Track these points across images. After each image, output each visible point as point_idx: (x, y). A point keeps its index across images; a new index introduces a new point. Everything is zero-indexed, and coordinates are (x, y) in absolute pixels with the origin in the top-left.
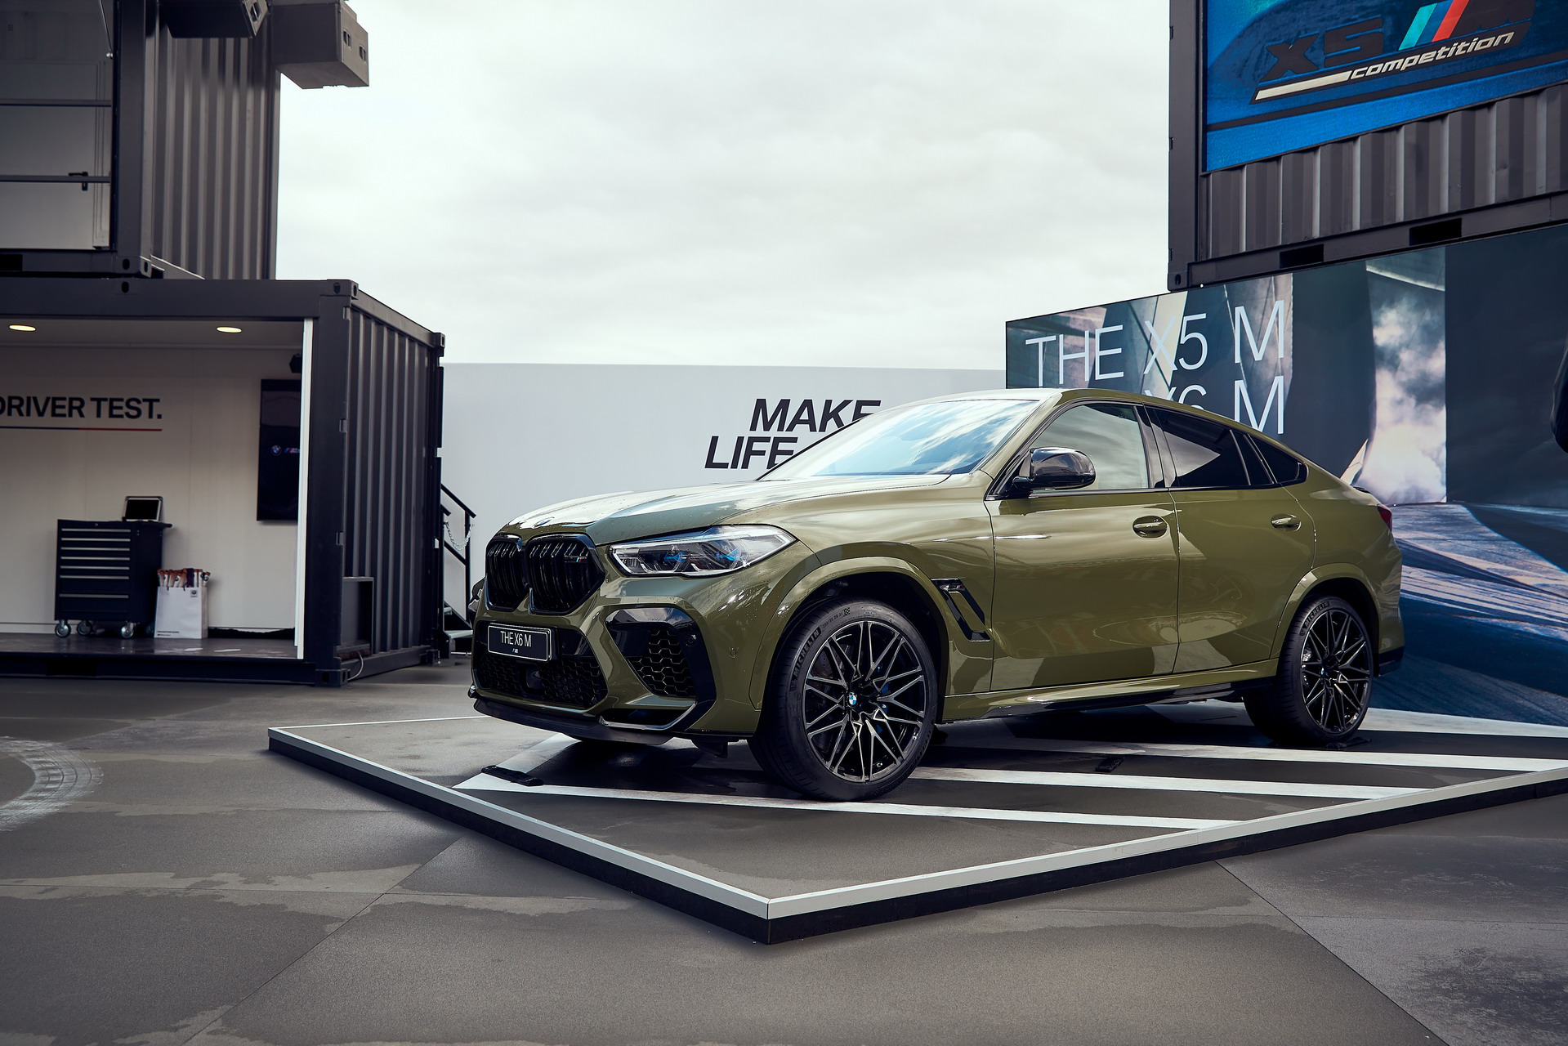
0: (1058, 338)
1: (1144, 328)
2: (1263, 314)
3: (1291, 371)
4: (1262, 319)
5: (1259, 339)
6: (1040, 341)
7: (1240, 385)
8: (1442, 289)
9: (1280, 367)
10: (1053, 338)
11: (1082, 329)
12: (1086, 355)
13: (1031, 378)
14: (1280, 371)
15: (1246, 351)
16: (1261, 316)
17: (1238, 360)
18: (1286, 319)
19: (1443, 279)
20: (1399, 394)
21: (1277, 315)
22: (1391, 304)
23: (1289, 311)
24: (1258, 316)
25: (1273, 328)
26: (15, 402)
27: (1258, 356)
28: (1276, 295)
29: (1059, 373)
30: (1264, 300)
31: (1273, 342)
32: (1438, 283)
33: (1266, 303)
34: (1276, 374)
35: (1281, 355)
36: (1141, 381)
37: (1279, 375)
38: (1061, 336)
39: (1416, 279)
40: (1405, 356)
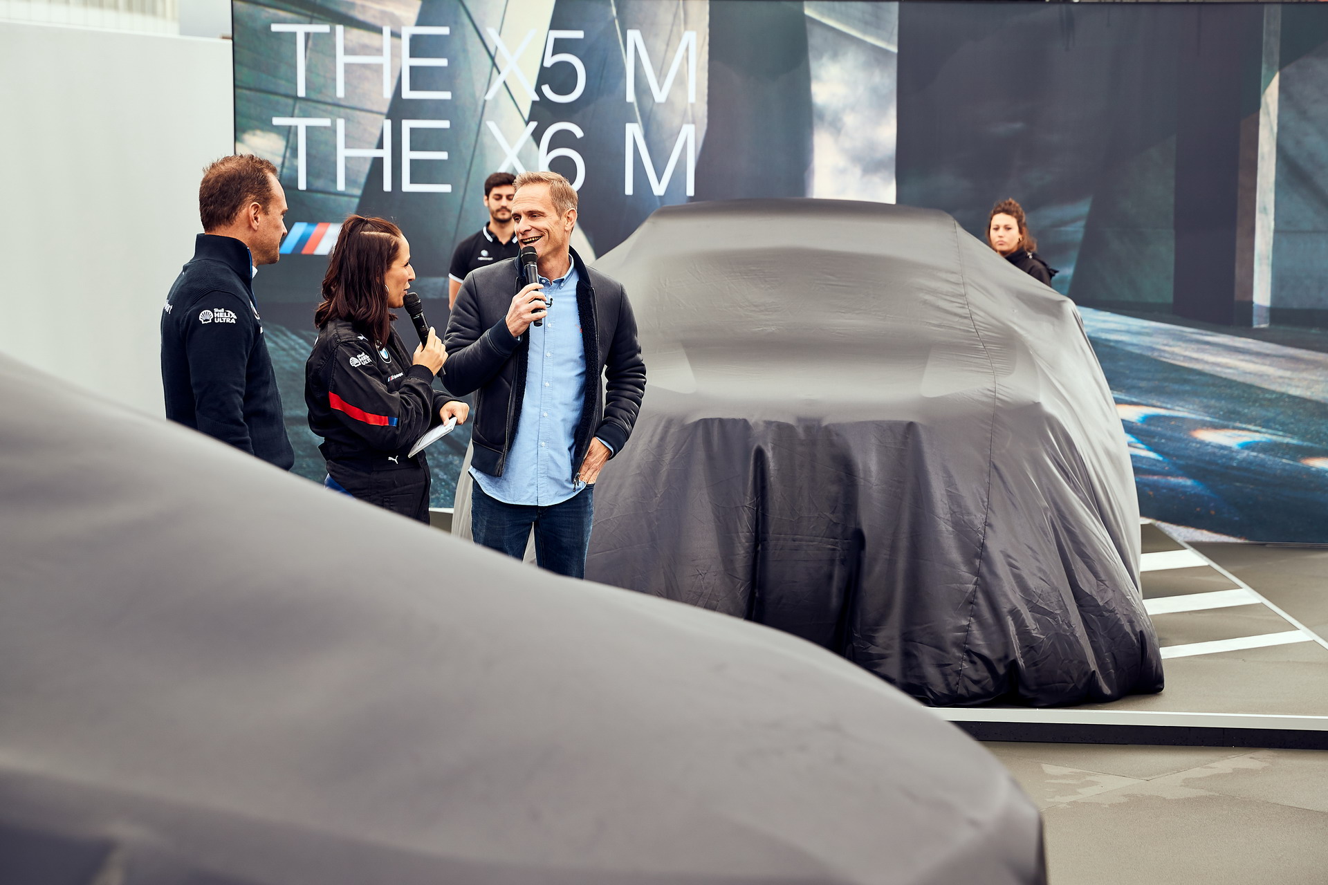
0: (333, 32)
1: (484, 36)
2: (668, 45)
3: (706, 121)
4: (666, 51)
5: (661, 75)
6: (301, 30)
7: (633, 131)
8: (894, 49)
9: (690, 113)
10: (324, 28)
11: (377, 22)
12: (385, 60)
13: (283, 82)
14: (690, 119)
15: (642, 88)
16: (664, 47)
17: (631, 97)
18: (699, 55)
19: (895, 38)
20: (842, 162)
21: (687, 49)
22: (835, 56)
23: (703, 46)
24: (660, 46)
25: (681, 65)
27: (659, 96)
28: (686, 22)
29: (334, 80)
30: (669, 27)
31: (681, 81)
32: (889, 41)
33: (671, 31)
34: (684, 120)
35: (692, 98)
36: (480, 109)
37: (688, 123)
38: (340, 29)
39: (865, 32)
40: (850, 120)
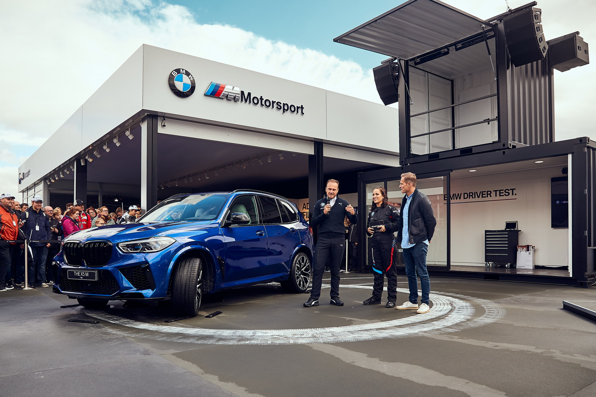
26: (471, 194)
